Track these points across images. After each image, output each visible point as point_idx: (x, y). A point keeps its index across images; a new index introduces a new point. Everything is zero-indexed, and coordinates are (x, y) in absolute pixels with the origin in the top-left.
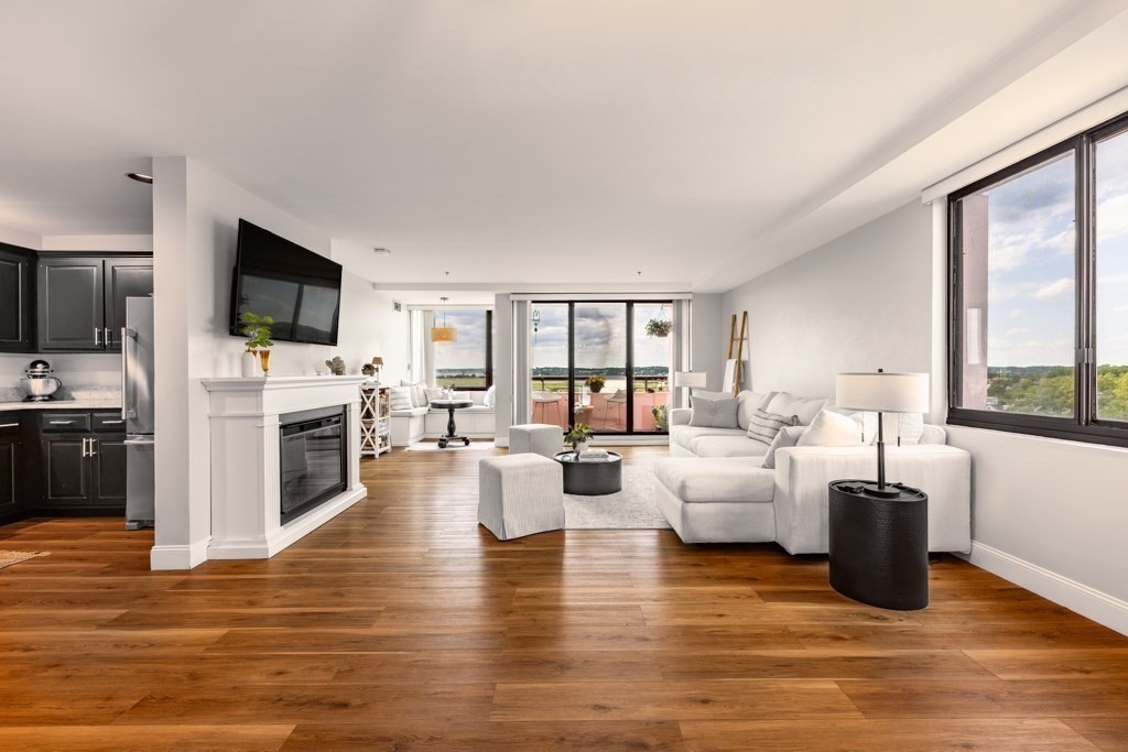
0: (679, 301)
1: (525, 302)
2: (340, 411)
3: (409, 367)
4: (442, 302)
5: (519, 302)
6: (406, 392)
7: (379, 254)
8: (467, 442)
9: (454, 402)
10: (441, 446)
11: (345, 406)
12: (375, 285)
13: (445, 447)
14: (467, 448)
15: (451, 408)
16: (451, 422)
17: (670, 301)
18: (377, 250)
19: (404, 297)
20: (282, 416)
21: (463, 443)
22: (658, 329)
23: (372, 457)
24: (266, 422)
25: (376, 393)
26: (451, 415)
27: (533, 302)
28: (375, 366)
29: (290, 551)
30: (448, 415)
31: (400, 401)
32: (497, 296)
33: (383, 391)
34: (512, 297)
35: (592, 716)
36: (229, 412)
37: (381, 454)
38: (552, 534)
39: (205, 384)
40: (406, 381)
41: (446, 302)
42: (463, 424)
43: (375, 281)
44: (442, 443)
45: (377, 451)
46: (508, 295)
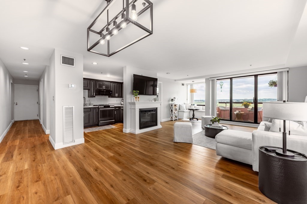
0: (282, 72)
1: (214, 80)
2: (156, 109)
3: (187, 99)
4: (193, 82)
5: (212, 80)
6: (184, 106)
7: (167, 74)
8: (198, 120)
9: (194, 109)
10: (190, 120)
11: (157, 108)
12: (175, 80)
13: (191, 120)
14: (197, 121)
15: (193, 110)
16: (194, 114)
17: (276, 73)
18: (167, 73)
19: (185, 82)
20: (140, 109)
21: (196, 120)
22: (273, 84)
23: (173, 120)
24: (136, 110)
25: (173, 106)
26: (194, 112)
27: (217, 80)
28: (174, 99)
29: (141, 134)
30: (193, 112)
31: (182, 108)
32: (206, 79)
33: (175, 105)
34: (210, 79)
35: (145, 173)
36: (132, 108)
37: (174, 120)
38: (187, 144)
39: (129, 103)
40: (185, 103)
41: (194, 82)
42: (197, 115)
43: (175, 79)
44: (191, 119)
45: (174, 119)
46: (209, 79)
